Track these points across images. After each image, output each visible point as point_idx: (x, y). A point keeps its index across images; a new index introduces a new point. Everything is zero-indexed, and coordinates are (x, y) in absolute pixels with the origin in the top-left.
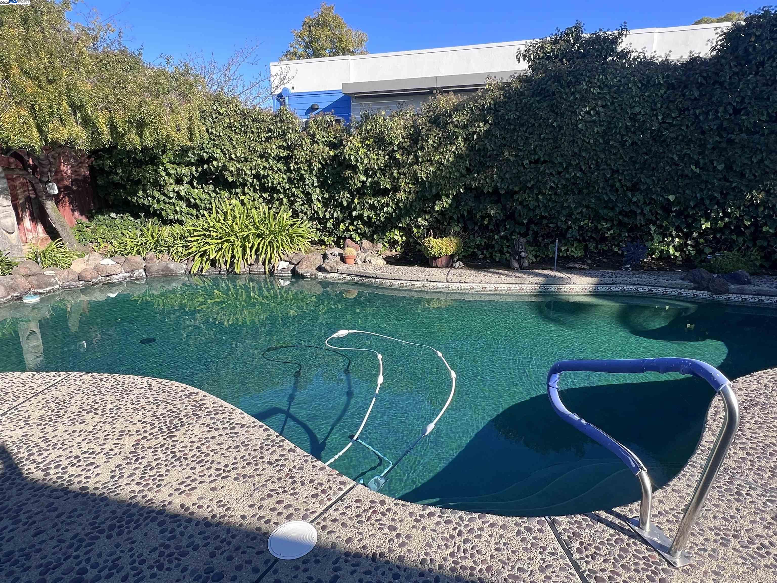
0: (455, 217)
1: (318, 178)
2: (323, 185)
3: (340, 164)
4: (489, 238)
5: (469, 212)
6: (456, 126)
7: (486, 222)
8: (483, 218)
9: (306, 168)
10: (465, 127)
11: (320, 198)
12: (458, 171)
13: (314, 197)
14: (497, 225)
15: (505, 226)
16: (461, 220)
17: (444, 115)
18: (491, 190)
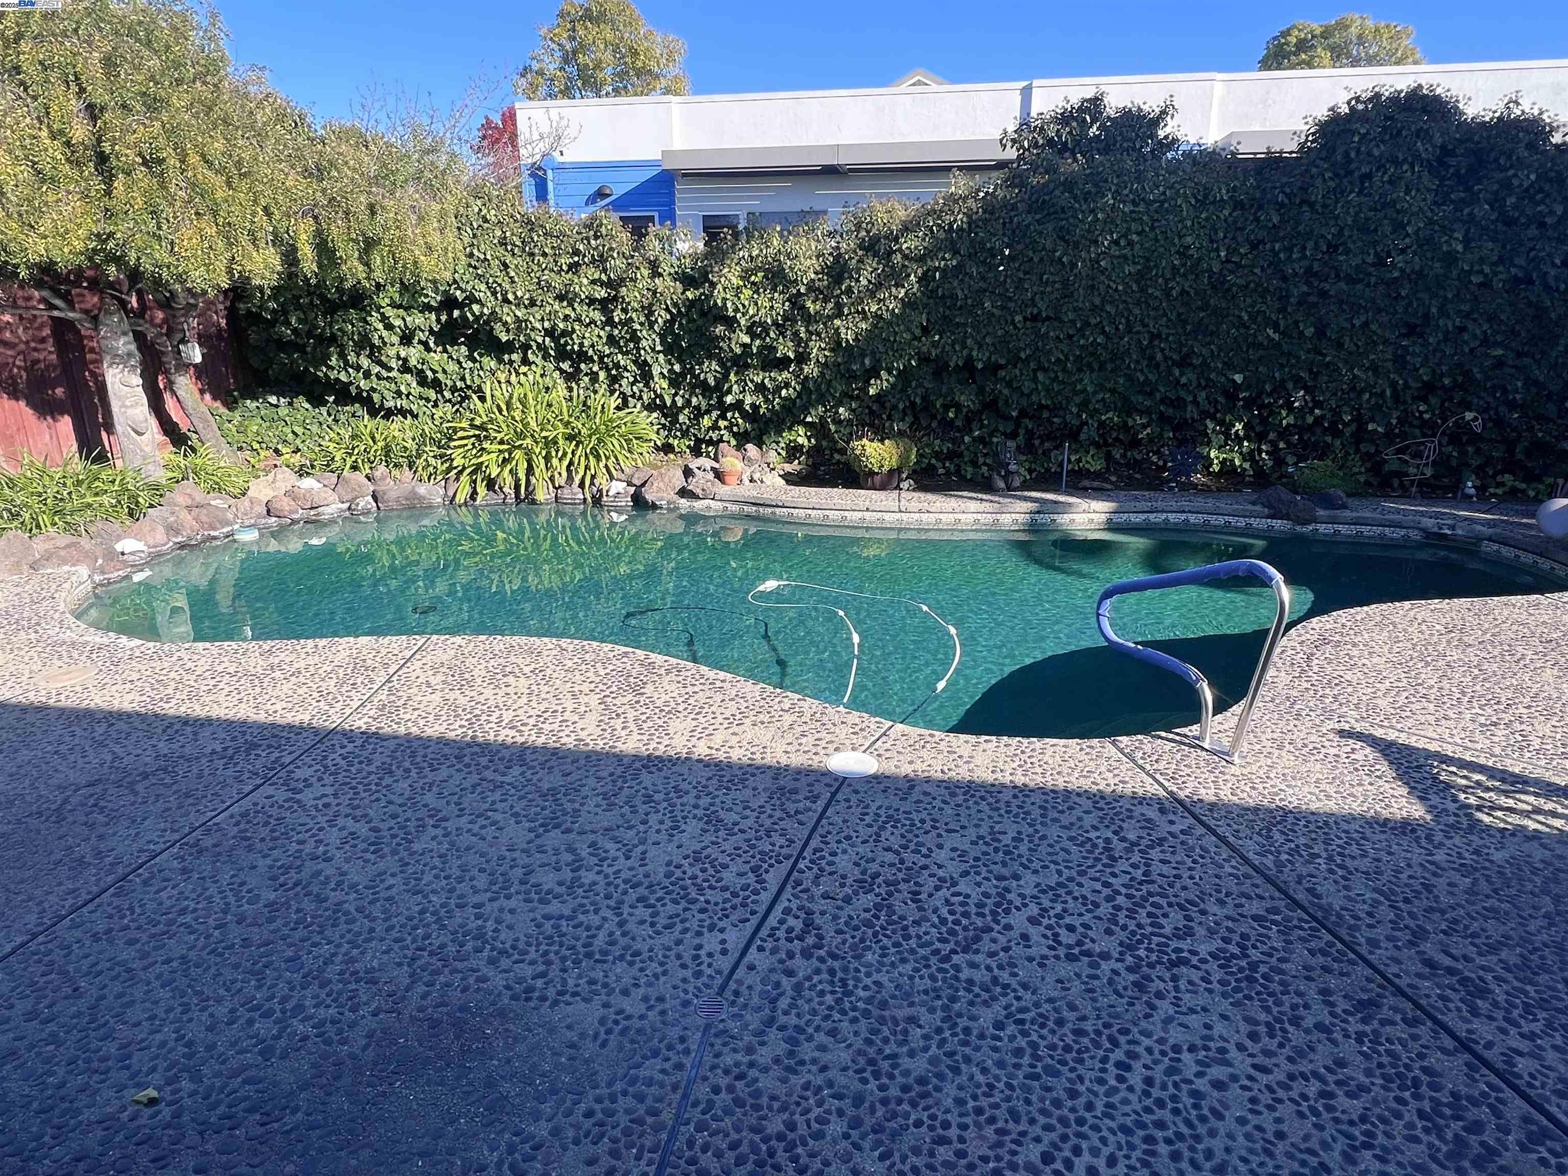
0: (901, 406)
1: (663, 337)
2: (668, 350)
3: (703, 314)
4: (954, 441)
5: (924, 398)
6: (905, 257)
7: (951, 415)
8: (946, 408)
9: (642, 319)
10: (921, 259)
11: (665, 372)
12: (908, 330)
13: (656, 370)
14: (968, 420)
15: (981, 420)
16: (909, 412)
17: (886, 237)
18: (960, 363)
